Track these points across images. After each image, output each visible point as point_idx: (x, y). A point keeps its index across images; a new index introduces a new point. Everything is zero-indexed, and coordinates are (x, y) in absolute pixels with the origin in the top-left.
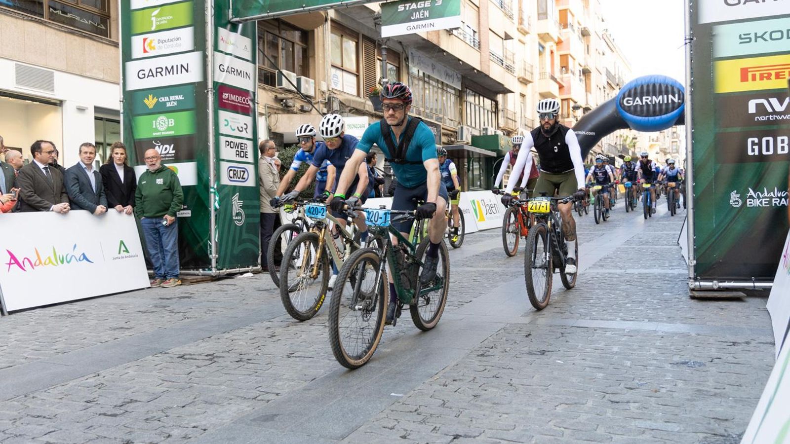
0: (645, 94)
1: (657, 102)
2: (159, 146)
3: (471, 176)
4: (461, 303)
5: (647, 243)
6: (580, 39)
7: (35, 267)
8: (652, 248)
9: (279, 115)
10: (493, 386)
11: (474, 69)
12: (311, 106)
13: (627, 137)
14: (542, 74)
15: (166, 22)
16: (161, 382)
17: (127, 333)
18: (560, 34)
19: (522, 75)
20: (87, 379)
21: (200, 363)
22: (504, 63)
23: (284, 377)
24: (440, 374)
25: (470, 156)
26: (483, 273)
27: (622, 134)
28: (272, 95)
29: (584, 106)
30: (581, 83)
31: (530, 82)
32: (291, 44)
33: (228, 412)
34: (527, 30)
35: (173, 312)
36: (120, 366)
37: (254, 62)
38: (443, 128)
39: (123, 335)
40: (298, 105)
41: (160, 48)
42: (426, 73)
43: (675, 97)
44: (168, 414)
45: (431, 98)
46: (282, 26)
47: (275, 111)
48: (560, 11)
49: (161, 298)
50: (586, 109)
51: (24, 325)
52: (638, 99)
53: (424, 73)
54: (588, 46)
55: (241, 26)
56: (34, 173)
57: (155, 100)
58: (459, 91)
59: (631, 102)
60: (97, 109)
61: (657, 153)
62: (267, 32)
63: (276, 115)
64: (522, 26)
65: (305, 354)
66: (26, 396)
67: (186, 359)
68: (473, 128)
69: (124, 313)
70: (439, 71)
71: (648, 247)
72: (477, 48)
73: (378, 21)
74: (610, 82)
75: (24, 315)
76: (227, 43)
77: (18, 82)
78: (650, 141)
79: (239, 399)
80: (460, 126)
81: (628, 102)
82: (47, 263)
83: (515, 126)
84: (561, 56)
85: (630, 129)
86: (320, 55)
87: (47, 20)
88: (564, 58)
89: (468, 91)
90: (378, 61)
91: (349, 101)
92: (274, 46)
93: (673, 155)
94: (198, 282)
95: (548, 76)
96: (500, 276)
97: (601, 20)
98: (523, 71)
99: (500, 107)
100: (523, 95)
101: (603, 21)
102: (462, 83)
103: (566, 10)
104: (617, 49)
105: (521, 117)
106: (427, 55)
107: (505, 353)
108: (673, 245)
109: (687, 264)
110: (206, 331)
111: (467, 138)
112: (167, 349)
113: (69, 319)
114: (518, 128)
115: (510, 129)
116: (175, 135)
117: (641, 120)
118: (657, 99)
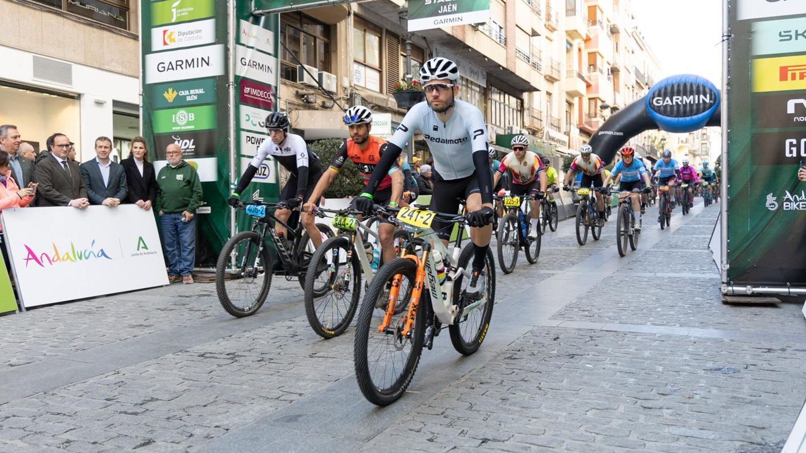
0: (675, 94)
1: (688, 102)
2: (179, 141)
5: (676, 247)
6: (609, 36)
7: (52, 263)
8: (682, 252)
9: (300, 111)
10: (521, 390)
11: (500, 66)
12: (332, 102)
13: (656, 138)
14: (569, 72)
15: (187, 13)
16: (182, 380)
17: (147, 330)
18: (588, 31)
19: (549, 73)
20: (107, 376)
21: (221, 362)
22: (530, 60)
23: (307, 377)
24: (467, 377)
27: (650, 135)
28: (293, 90)
29: (612, 106)
30: (609, 82)
31: (557, 80)
32: (313, 38)
33: (251, 412)
34: (554, 26)
35: (192, 310)
36: (140, 364)
37: (276, 56)
39: (142, 333)
40: (319, 100)
41: (181, 40)
43: (706, 97)
44: (190, 413)
46: (304, 20)
47: (296, 107)
48: (589, 7)
49: (180, 296)
50: (614, 109)
51: (41, 322)
52: (668, 99)
54: (617, 44)
55: (263, 18)
56: (52, 167)
57: (175, 93)
58: (484, 88)
59: (661, 102)
60: (116, 103)
61: (686, 155)
62: (289, 25)
63: (297, 111)
64: (550, 23)
65: (326, 354)
66: (45, 393)
67: (207, 358)
68: (498, 126)
69: (142, 310)
70: (464, 68)
71: (677, 250)
72: (503, 45)
73: (403, 15)
74: (639, 81)
75: (42, 311)
76: (249, 36)
77: (36, 74)
78: (679, 143)
79: (261, 399)
81: (658, 102)
82: (65, 258)
83: (541, 125)
84: (589, 53)
85: (659, 130)
86: (343, 50)
87: (65, 12)
88: (592, 56)
89: (493, 88)
90: (402, 57)
91: (372, 97)
92: (296, 41)
93: (703, 157)
95: (575, 74)
97: (631, 17)
98: (550, 69)
99: (526, 105)
100: (549, 94)
101: (633, 18)
102: (487, 81)
103: (595, 6)
104: (647, 48)
105: (547, 116)
106: (452, 51)
107: (533, 356)
108: (702, 249)
109: (718, 269)
110: (227, 329)
111: (491, 137)
112: (187, 348)
113: (87, 316)
114: (544, 127)
115: (536, 128)
116: (196, 129)
117: (671, 121)
118: (688, 99)
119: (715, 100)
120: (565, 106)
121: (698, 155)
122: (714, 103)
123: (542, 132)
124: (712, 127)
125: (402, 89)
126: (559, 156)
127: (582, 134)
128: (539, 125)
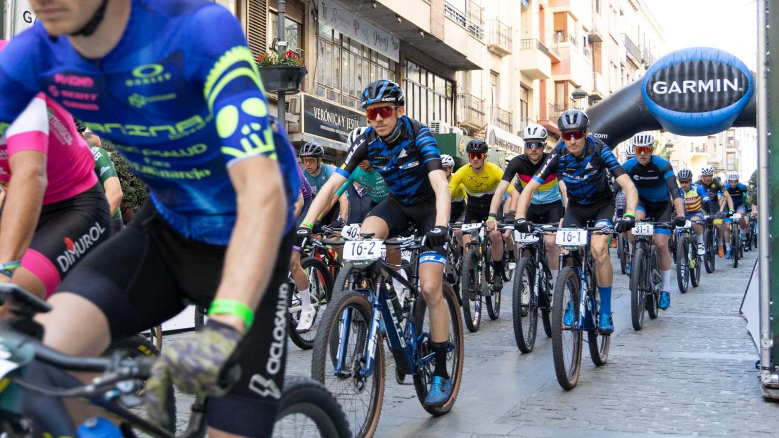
0: (687, 77)
1: (706, 89)
8: (699, 319)
11: (420, 30)
14: (525, 41)
19: (495, 42)
22: (466, 22)
29: (590, 93)
30: (586, 58)
31: (506, 53)
42: (346, 35)
43: (733, 83)
45: (352, 74)
50: (594, 98)
52: (675, 84)
53: (341, 35)
58: (396, 62)
59: (665, 88)
70: (365, 32)
74: (631, 57)
78: (692, 151)
81: (661, 89)
83: (482, 121)
84: (555, 13)
85: (662, 132)
88: (560, 17)
89: (410, 64)
90: (270, 14)
95: (534, 44)
98: (496, 36)
99: (459, 91)
100: (495, 74)
102: (400, 52)
104: (643, 7)
105: (492, 107)
106: (347, 7)
108: (730, 315)
109: (756, 346)
114: (487, 125)
115: (474, 125)
117: (680, 118)
118: (706, 85)
119: (747, 87)
120: (519, 92)
121: (722, 170)
122: (745, 92)
123: (484, 131)
124: (742, 128)
125: (271, 63)
128: (480, 122)
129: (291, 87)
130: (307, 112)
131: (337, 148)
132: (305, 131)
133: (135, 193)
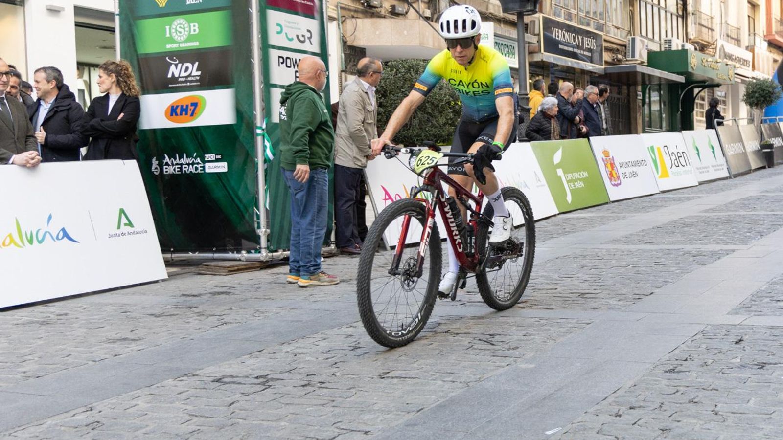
2: (176, 65)
3: (647, 112)
4: (637, 297)
9: (359, 20)
10: (689, 416)
12: (406, 6)
16: (188, 418)
17: (134, 346)
20: (74, 415)
21: (246, 389)
23: (376, 407)
24: (610, 400)
25: (646, 81)
26: (669, 252)
35: (203, 315)
36: (124, 395)
38: (605, 41)
39: (127, 350)
40: (387, 4)
47: (352, 13)
49: (184, 295)
60: (79, 11)
65: (406, 374)
67: (225, 383)
68: (650, 39)
69: (127, 317)
80: (630, 37)
82: (6, 243)
83: (712, 37)
94: (240, 270)
96: (694, 256)
99: (690, 8)
105: (721, 24)
107: (705, 368)
110: (256, 341)
111: (640, 55)
112: (196, 370)
113: (43, 327)
114: (716, 40)
115: (705, 41)
116: (200, 47)
120: (746, 8)
123: (714, 47)
126: (740, 81)
127: (773, 50)
128: (710, 38)
129: (529, 8)
130: (546, 33)
131: (575, 66)
132: (545, 51)
133: (384, 113)
